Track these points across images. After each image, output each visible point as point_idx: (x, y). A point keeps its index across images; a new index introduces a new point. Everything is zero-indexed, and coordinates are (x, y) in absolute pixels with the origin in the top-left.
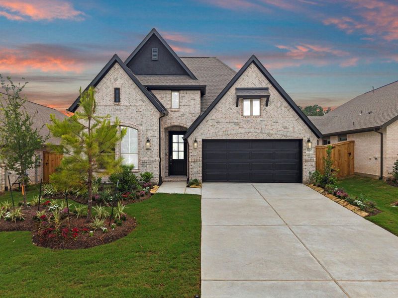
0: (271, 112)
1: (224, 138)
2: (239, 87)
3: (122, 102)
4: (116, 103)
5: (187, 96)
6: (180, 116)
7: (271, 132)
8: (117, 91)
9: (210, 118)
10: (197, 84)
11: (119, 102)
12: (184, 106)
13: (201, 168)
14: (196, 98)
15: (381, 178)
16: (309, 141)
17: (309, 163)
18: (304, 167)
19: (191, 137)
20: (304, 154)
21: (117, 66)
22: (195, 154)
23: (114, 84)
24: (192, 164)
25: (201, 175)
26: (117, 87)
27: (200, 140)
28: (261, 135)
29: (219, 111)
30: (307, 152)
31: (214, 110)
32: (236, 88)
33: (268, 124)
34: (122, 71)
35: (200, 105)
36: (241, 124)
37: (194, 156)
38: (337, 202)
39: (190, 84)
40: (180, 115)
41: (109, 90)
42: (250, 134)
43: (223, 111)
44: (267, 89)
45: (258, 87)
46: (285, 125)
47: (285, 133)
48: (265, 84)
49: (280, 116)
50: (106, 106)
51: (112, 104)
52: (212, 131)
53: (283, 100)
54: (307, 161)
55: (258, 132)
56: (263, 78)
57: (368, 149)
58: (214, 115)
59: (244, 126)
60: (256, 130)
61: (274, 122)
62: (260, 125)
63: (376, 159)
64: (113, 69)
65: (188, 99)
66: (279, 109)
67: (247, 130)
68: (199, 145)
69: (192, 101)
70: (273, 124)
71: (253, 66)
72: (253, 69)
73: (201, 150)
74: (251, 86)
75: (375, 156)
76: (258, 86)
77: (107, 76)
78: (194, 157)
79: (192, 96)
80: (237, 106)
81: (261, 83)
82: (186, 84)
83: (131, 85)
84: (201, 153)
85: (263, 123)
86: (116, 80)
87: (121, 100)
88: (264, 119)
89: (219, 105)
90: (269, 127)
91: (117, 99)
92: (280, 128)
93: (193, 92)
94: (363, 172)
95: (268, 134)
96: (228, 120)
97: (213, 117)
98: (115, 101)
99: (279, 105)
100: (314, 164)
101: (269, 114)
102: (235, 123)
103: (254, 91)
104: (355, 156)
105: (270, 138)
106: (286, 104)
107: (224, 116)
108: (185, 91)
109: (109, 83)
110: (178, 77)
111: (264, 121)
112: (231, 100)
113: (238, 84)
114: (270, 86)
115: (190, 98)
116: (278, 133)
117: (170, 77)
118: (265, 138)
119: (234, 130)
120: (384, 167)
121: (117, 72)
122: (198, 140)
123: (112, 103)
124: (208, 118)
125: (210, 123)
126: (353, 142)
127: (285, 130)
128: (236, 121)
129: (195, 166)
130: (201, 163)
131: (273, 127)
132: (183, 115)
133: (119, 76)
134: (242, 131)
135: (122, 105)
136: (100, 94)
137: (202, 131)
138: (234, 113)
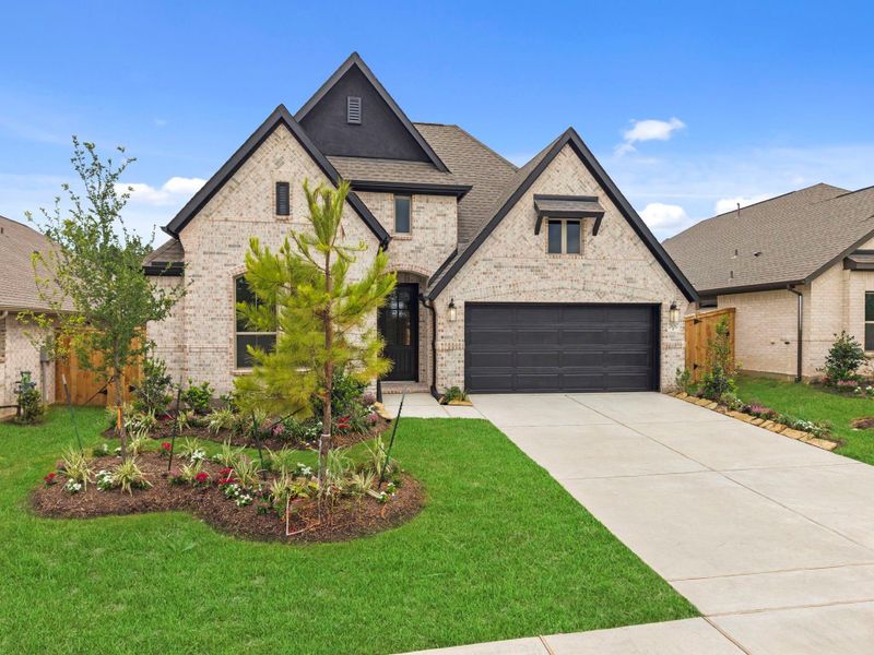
0: (603, 247)
1: (510, 299)
2: (540, 192)
3: (294, 216)
4: (280, 217)
5: (429, 206)
6: (412, 251)
7: (603, 288)
8: (283, 189)
9: (482, 257)
10: (451, 183)
11: (288, 214)
12: (422, 228)
13: (462, 365)
14: (448, 212)
15: (799, 378)
16: (673, 308)
17: (674, 351)
18: (664, 359)
19: (441, 296)
20: (663, 334)
21: (282, 131)
22: (451, 334)
23: (276, 172)
24: (444, 354)
25: (462, 378)
26: (283, 180)
27: (460, 303)
28: (583, 294)
29: (500, 242)
30: (670, 330)
31: (489, 240)
32: (535, 196)
33: (596, 271)
34: (293, 144)
35: (455, 229)
36: (546, 271)
37: (448, 337)
38: (758, 426)
39: (437, 182)
40: (413, 248)
41: (263, 186)
42: (562, 292)
43: (508, 242)
44: (595, 200)
45: (577, 195)
46: (629, 274)
47: (629, 292)
48: (592, 188)
49: (620, 257)
50: (257, 222)
51: (271, 219)
52: (487, 284)
53: (625, 223)
54: (669, 347)
55: (578, 287)
56: (589, 177)
57: (766, 324)
58: (489, 249)
59: (550, 274)
60: (575, 285)
61: (609, 269)
62: (582, 274)
63: (787, 343)
64: (272, 138)
65: (430, 214)
66: (618, 243)
67: (557, 284)
68: (458, 315)
69: (438, 218)
70: (607, 272)
71: (568, 150)
72: (567, 157)
73: (462, 324)
74: (563, 192)
75: (783, 337)
76: (579, 193)
77: (258, 154)
78: (447, 341)
79: (440, 208)
80: (537, 233)
81: (583, 187)
82: (428, 182)
83: (316, 177)
84: (462, 332)
85: (587, 270)
86: (279, 163)
87: (292, 211)
88: (589, 262)
89: (500, 230)
90: (600, 278)
91: (283, 207)
92: (620, 280)
93: (441, 198)
94: (757, 369)
95: (598, 293)
96: (517, 262)
97: (488, 255)
98: (278, 213)
99: (618, 233)
100: (681, 352)
101: (598, 252)
102: (532, 269)
103: (571, 203)
104: (737, 337)
105: (601, 301)
106: (630, 232)
107: (510, 254)
108: (424, 197)
109: (262, 171)
110: (407, 165)
111: (590, 265)
112: (525, 219)
113: (541, 187)
114: (600, 193)
115: (435, 212)
116: (617, 290)
117: (389, 164)
118: (591, 301)
119: (530, 283)
120: (804, 358)
121: (282, 146)
122: (456, 303)
123: (271, 215)
124: (478, 255)
125: (482, 266)
126: (733, 311)
127: (630, 285)
128: (535, 264)
129: (448, 358)
130: (463, 352)
131: (607, 278)
132: (419, 249)
133: (287, 155)
134: (546, 287)
135: (295, 220)
136: (243, 195)
137: (464, 284)
138: (531, 248)
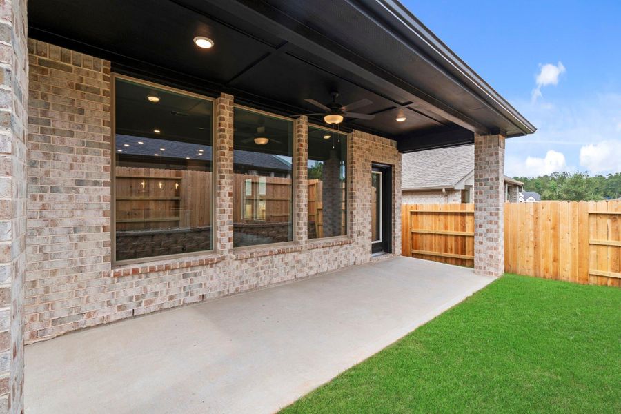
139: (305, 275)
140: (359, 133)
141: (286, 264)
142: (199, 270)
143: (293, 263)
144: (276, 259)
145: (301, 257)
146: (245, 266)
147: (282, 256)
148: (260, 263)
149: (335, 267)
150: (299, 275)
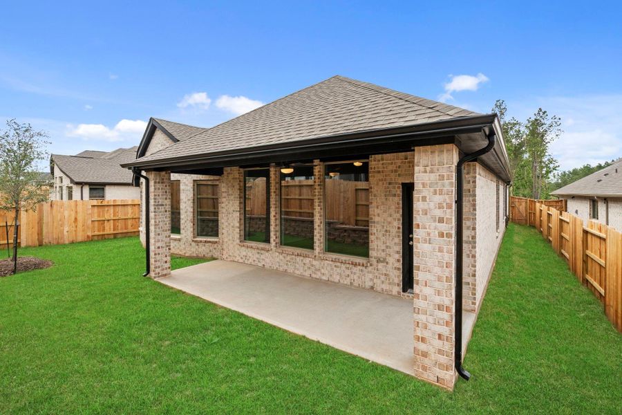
139: (318, 277)
140: (379, 157)
141: (304, 264)
142: (263, 252)
143: (309, 265)
144: (299, 259)
145: (315, 263)
146: (281, 257)
147: (302, 258)
148: (288, 258)
149: (347, 282)
150: (314, 276)
